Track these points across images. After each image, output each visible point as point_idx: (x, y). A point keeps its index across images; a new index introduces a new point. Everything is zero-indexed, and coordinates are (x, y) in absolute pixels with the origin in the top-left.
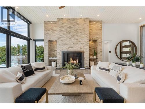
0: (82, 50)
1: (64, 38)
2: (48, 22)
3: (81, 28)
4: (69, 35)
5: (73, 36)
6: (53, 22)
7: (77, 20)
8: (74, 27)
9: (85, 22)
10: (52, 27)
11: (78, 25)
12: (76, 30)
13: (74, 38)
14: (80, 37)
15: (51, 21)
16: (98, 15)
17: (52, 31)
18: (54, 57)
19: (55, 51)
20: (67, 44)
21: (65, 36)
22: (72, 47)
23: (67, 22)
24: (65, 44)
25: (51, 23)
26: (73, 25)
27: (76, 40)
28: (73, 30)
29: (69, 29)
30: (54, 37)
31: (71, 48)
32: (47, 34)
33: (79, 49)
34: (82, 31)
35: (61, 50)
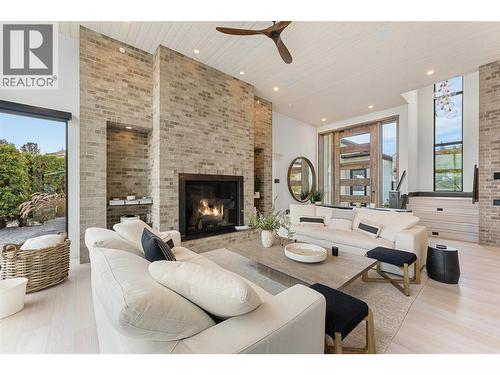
0: (239, 174)
1: (187, 130)
2: (106, 42)
3: (236, 109)
4: (203, 123)
5: (215, 127)
6: (131, 51)
7: (227, 82)
8: (219, 100)
9: (246, 95)
10: (125, 69)
11: (228, 97)
12: (223, 111)
13: (217, 135)
14: (232, 135)
15: (124, 45)
16: (276, 89)
17: (123, 88)
18: (129, 198)
19: (129, 173)
20: (196, 152)
21: (192, 124)
22: (212, 164)
23: (196, 76)
24: (189, 151)
25: (122, 50)
26: (216, 93)
27: (222, 143)
28: (214, 109)
29: (202, 102)
30: (136, 114)
31: (209, 167)
32: (99, 94)
33: (230, 172)
34: (239, 119)
35: (175, 172)
